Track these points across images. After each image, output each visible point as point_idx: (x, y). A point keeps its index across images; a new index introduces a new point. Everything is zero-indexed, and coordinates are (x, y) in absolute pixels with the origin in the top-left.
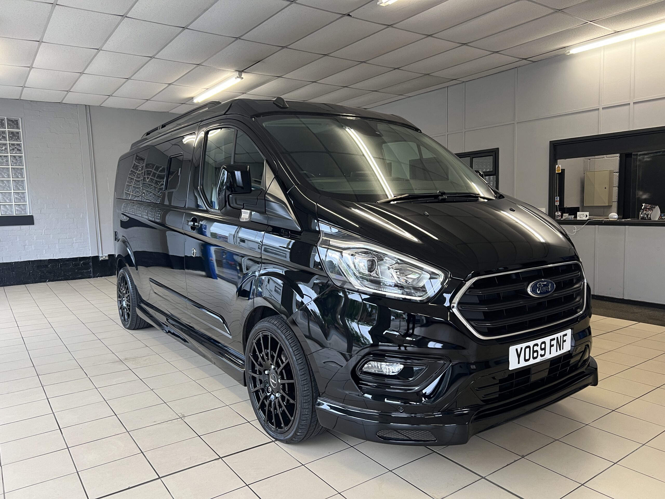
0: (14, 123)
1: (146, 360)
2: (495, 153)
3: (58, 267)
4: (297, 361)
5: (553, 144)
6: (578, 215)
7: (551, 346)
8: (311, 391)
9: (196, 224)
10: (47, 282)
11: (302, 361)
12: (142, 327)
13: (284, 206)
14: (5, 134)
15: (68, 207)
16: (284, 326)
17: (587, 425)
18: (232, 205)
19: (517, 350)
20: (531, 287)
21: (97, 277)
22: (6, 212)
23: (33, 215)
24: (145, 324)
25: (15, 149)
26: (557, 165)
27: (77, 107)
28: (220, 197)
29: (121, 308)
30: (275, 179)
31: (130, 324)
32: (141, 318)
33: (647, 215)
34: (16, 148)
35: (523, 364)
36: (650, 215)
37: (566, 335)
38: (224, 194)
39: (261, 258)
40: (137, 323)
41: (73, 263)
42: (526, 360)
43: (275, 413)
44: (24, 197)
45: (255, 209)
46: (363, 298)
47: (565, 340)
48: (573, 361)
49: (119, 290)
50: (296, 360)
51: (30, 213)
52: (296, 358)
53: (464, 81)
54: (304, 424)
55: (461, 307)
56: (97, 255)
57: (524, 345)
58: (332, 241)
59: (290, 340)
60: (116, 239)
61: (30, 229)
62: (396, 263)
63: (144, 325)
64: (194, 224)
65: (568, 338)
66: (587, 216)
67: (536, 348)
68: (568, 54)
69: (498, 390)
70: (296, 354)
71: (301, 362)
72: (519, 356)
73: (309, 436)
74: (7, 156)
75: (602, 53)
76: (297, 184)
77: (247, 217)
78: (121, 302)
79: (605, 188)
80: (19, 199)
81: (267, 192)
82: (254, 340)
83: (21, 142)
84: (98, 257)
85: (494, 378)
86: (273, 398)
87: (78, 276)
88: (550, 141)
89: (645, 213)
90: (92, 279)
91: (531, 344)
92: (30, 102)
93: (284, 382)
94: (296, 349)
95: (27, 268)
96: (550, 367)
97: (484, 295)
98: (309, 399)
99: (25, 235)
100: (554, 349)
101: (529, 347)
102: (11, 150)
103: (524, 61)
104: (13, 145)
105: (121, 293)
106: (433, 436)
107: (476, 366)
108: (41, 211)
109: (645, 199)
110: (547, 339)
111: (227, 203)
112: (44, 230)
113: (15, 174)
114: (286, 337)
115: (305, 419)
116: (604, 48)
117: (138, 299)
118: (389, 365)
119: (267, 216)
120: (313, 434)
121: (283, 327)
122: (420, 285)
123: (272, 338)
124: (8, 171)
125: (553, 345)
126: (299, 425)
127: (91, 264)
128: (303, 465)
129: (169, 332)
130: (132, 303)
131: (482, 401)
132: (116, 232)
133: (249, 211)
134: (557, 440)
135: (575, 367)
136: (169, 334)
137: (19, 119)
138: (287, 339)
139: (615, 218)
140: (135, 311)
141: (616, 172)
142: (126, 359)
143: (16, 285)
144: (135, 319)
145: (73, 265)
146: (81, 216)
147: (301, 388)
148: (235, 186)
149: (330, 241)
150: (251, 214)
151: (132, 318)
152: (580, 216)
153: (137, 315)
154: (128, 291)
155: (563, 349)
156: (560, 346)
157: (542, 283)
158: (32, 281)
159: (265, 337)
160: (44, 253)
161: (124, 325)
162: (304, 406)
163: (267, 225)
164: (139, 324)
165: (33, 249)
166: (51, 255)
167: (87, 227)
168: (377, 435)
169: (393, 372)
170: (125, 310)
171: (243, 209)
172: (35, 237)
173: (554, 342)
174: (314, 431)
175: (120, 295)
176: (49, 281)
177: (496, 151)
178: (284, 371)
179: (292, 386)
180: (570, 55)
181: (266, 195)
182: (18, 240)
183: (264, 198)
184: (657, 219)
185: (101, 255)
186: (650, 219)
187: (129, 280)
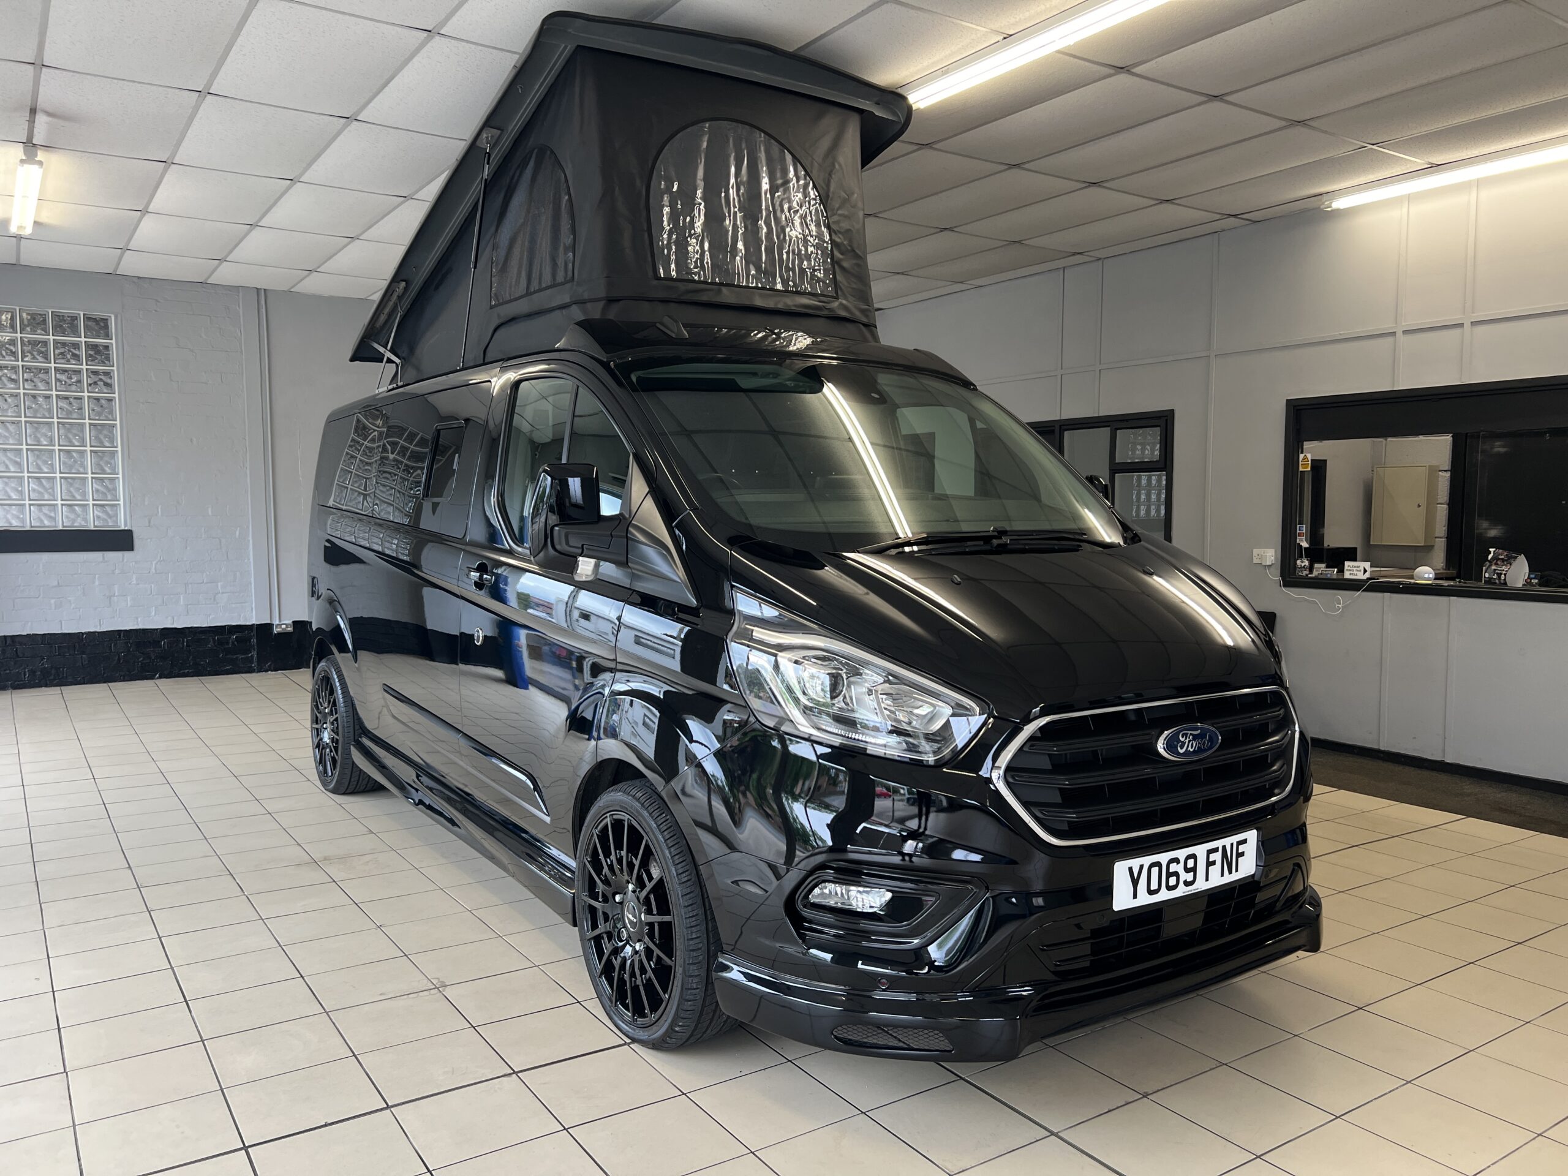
0: (99, 325)
1: (368, 862)
2: (1167, 420)
3: (181, 646)
4: (679, 876)
5: (1294, 406)
6: (1346, 567)
7: (1210, 864)
8: (705, 941)
9: (485, 576)
10: (158, 678)
11: (689, 877)
12: (362, 788)
13: (665, 553)
14: (79, 349)
15: (210, 513)
16: (656, 803)
17: (1295, 1035)
18: (558, 547)
19: (1131, 869)
20: (1165, 740)
21: (266, 671)
22: (74, 521)
23: (134, 529)
24: (368, 782)
25: (99, 383)
26: (1302, 453)
27: (239, 292)
28: (536, 527)
29: (318, 746)
30: (649, 495)
31: (337, 781)
32: (361, 770)
33: (1499, 575)
34: (101, 380)
35: (1144, 899)
36: (1505, 575)
37: (1244, 841)
38: (543, 519)
39: (615, 660)
40: (352, 780)
41: (214, 639)
42: (1151, 892)
43: (633, 985)
44: (115, 489)
45: (607, 556)
46: (818, 754)
47: (1243, 852)
48: (1261, 897)
49: (316, 706)
50: (677, 875)
51: (126, 525)
52: (676, 870)
53: (1100, 256)
54: (690, 1008)
55: (1013, 778)
56: (269, 622)
57: (1147, 860)
58: (757, 631)
59: (666, 833)
60: (314, 593)
61: (125, 560)
62: (885, 682)
63: (367, 785)
64: (481, 577)
65: (1250, 849)
66: (1365, 571)
67: (1173, 867)
68: (1329, 209)
69: (1089, 953)
70: (677, 862)
71: (686, 879)
72: (1135, 882)
73: (699, 1036)
74: (80, 398)
75: (1405, 210)
76: (694, 509)
77: (590, 573)
78: (318, 732)
79: (1419, 506)
80: (103, 493)
81: (633, 522)
82: (596, 828)
83: (113, 366)
84: (268, 627)
85: (1078, 926)
86: (630, 954)
87: (225, 666)
88: (1287, 400)
89: (1495, 570)
90: (254, 674)
91: (1163, 858)
92: (136, 280)
93: (651, 919)
94: (678, 851)
95: (114, 645)
96: (1207, 908)
97: (1066, 754)
98: (701, 958)
99: (113, 572)
100: (1215, 870)
101: (1158, 864)
102: (90, 385)
103: (1232, 219)
104: (95, 373)
105: (320, 713)
106: (946, 1041)
107: (1043, 900)
108: (149, 522)
109: (1494, 538)
110: (1200, 850)
111: (549, 540)
112: (154, 563)
113: (97, 438)
114: (658, 826)
115: (691, 997)
116: (1409, 198)
117: (357, 727)
118: (864, 892)
119: (629, 570)
120: (709, 1031)
121: (654, 804)
122: (932, 728)
123: (631, 827)
124: (82, 431)
125: (1215, 861)
126: (680, 1010)
127: (255, 640)
128: (683, 1094)
129: (421, 802)
130: (344, 736)
131: (1055, 973)
132: (313, 579)
133: (593, 561)
134: (1226, 1065)
135: (1269, 909)
136: (420, 806)
137: (110, 317)
138: (660, 830)
139: (1428, 579)
140: (349, 754)
141: (1445, 471)
142: (325, 859)
143: (87, 684)
144: (348, 772)
145: (214, 643)
146: (237, 533)
147: (685, 933)
148: (568, 504)
149: (752, 631)
150: (597, 566)
151: (342, 768)
152: (1350, 570)
153: (353, 762)
154: (336, 709)
155: (1237, 871)
156: (1229, 863)
157: (1189, 732)
158: (124, 676)
159: (618, 824)
160: (153, 613)
161: (325, 784)
162: (689, 971)
163: (630, 589)
164: (355, 783)
165: (129, 604)
166: (167, 618)
167: (249, 560)
168: (832, 1034)
169: (871, 907)
170: (328, 750)
171: (580, 556)
172: (134, 578)
173: (1217, 857)
174: (710, 1023)
175: (317, 717)
176: (160, 677)
177: (1166, 416)
178: (652, 897)
179: (667, 929)
180: (1331, 211)
181: (630, 529)
182: (97, 583)
183: (625, 534)
184: (1520, 585)
185: (277, 622)
186: (1505, 584)
187: (338, 684)
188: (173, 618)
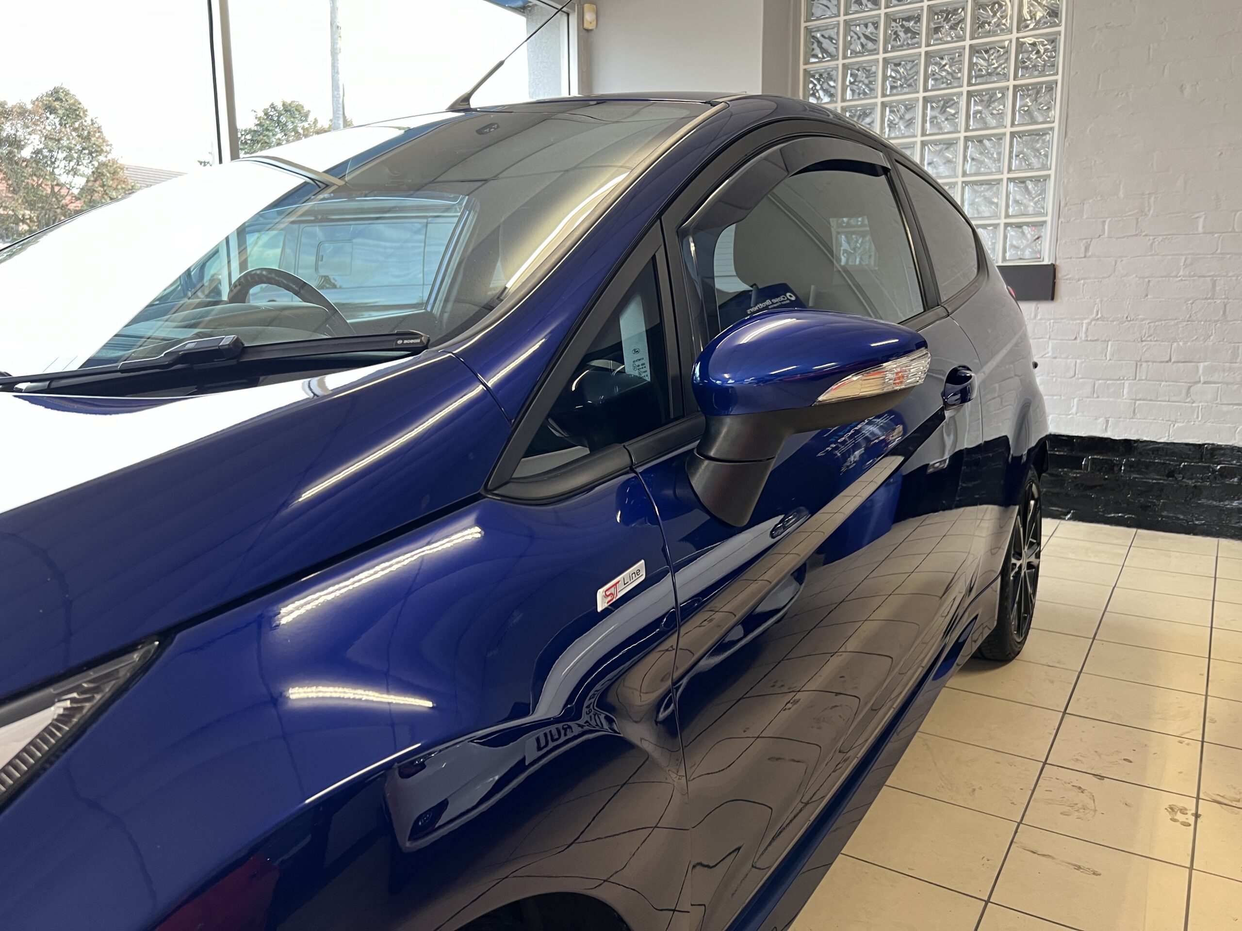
23: (1057, 263)
51: (1050, 256)
61: (1039, 317)
108: (1087, 249)
112: (1086, 322)
176: (1073, 519)
188: (1107, 422)
